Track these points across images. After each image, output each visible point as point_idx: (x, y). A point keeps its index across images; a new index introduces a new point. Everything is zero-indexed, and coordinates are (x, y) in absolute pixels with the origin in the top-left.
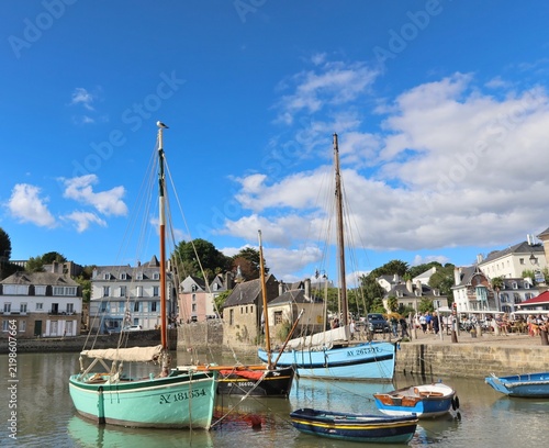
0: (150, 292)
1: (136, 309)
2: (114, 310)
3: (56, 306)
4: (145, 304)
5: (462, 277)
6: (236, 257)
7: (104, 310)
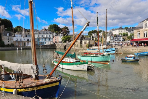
0: (48, 36)
1: (46, 40)
2: (40, 40)
3: (28, 39)
4: (48, 39)
5: (109, 34)
6: (63, 28)
7: (38, 40)
